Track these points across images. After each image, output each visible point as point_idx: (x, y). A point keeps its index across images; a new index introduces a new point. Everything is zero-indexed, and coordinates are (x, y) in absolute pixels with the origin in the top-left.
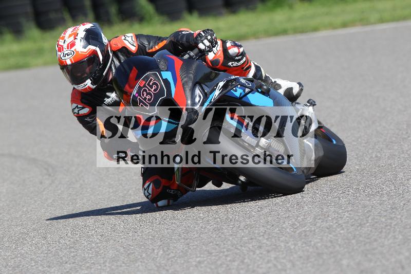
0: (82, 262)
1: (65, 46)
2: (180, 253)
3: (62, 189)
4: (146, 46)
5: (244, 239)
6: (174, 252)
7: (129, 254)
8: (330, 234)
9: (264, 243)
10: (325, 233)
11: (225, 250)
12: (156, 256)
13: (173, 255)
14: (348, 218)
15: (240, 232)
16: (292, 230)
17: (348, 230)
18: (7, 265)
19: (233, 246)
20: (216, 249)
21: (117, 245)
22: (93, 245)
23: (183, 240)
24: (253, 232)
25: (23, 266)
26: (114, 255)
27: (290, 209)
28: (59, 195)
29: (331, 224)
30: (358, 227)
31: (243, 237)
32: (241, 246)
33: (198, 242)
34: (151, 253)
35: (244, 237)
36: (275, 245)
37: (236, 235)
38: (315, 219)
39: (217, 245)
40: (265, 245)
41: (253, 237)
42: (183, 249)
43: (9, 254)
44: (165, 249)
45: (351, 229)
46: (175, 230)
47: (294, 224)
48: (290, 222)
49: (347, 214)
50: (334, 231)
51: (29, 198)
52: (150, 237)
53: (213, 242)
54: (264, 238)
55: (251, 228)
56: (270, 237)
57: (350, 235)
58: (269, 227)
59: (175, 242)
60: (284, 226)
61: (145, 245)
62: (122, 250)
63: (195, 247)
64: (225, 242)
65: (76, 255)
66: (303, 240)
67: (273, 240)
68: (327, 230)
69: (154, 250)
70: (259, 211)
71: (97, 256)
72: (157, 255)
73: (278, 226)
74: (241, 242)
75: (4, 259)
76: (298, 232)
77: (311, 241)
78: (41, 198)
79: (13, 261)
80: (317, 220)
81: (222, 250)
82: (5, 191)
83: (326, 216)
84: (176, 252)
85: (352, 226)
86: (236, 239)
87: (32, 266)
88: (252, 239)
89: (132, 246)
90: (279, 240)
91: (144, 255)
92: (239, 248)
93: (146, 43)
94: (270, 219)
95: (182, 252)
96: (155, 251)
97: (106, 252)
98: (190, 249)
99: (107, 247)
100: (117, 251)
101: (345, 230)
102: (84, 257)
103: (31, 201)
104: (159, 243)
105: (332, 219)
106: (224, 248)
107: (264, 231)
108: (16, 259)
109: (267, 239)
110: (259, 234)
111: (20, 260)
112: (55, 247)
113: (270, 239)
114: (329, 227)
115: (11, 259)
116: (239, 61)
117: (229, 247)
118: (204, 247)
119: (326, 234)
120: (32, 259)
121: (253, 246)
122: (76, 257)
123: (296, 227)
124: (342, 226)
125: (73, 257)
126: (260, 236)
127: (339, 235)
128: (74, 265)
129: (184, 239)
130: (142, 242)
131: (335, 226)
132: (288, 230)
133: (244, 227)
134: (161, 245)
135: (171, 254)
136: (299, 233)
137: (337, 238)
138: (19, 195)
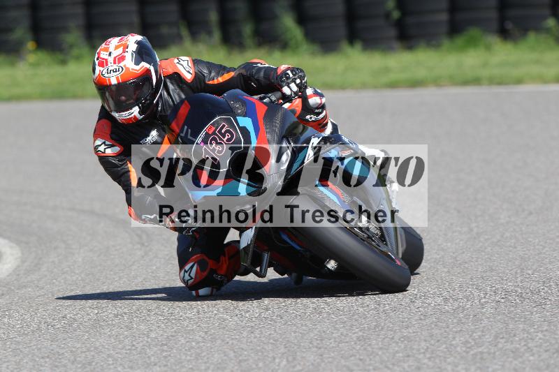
0: (176, 366)
1: (111, 60)
2: (309, 366)
3: (158, 265)
4: (206, 75)
5: (397, 355)
6: (302, 363)
7: (240, 361)
8: (515, 359)
9: (424, 364)
10: (508, 357)
11: (371, 368)
12: (277, 368)
13: (300, 368)
14: (541, 341)
15: (394, 345)
16: (464, 349)
17: (540, 356)
18: (75, 360)
19: (381, 364)
20: (358, 366)
21: (225, 347)
22: (194, 344)
23: (315, 349)
24: (411, 347)
25: (97, 363)
26: (220, 361)
27: (464, 320)
28: (152, 273)
29: (518, 346)
30: (554, 353)
31: (397, 352)
32: (393, 364)
33: (336, 353)
34: (270, 362)
35: (399, 353)
36: (439, 368)
37: (387, 349)
38: (496, 337)
39: (361, 360)
40: (425, 366)
41: (410, 354)
42: (315, 361)
43: (79, 345)
44: (290, 358)
45: (545, 356)
46: (305, 334)
47: (467, 342)
48: (462, 339)
49: (540, 335)
50: (521, 357)
51: (112, 273)
52: (271, 341)
53: (355, 356)
54: (425, 356)
55: (408, 342)
56: (434, 355)
57: (542, 364)
58: (433, 342)
59: (304, 350)
60: (454, 342)
61: (263, 350)
62: (232, 355)
63: (330, 360)
64: (371, 357)
65: (170, 355)
66: (478, 365)
67: (437, 361)
68: (512, 355)
69: (274, 358)
70: (421, 319)
71: (197, 359)
72: (279, 365)
73: (445, 343)
74: (393, 358)
75: (71, 351)
76: (472, 352)
77: (488, 367)
78: (128, 275)
79: (83, 355)
80: (499, 340)
81: (367, 368)
82: (80, 260)
83: (512, 335)
84: (304, 365)
85: (546, 351)
86: (387, 354)
87: (109, 365)
88: (408, 356)
89: (246, 351)
90: (445, 361)
91: (261, 364)
92: (391, 366)
93: (205, 71)
94: (436, 331)
95: (313, 364)
96: (277, 360)
97: (210, 356)
98: (324, 361)
99: (211, 348)
100: (225, 356)
101: (536, 356)
102: (180, 359)
103: (115, 277)
104: (283, 350)
105: (520, 340)
106: (370, 365)
107: (425, 348)
108: (87, 353)
109: (429, 358)
110: (419, 350)
111: (93, 356)
112: (142, 342)
113: (432, 359)
114: (514, 350)
115: (82, 352)
116: (318, 114)
117: (377, 365)
118: (343, 361)
119: (510, 359)
120: (109, 356)
121: (409, 366)
122: (170, 358)
123: (469, 345)
124: (532, 350)
125: (165, 357)
126: (420, 353)
127: (527, 363)
128: (165, 369)
129: (317, 347)
130: (259, 346)
131: (522, 350)
132: (458, 349)
133: (399, 339)
134: (285, 353)
135: (298, 366)
136: (473, 355)
137: (524, 366)
138: (99, 268)
